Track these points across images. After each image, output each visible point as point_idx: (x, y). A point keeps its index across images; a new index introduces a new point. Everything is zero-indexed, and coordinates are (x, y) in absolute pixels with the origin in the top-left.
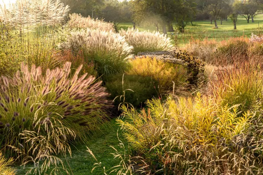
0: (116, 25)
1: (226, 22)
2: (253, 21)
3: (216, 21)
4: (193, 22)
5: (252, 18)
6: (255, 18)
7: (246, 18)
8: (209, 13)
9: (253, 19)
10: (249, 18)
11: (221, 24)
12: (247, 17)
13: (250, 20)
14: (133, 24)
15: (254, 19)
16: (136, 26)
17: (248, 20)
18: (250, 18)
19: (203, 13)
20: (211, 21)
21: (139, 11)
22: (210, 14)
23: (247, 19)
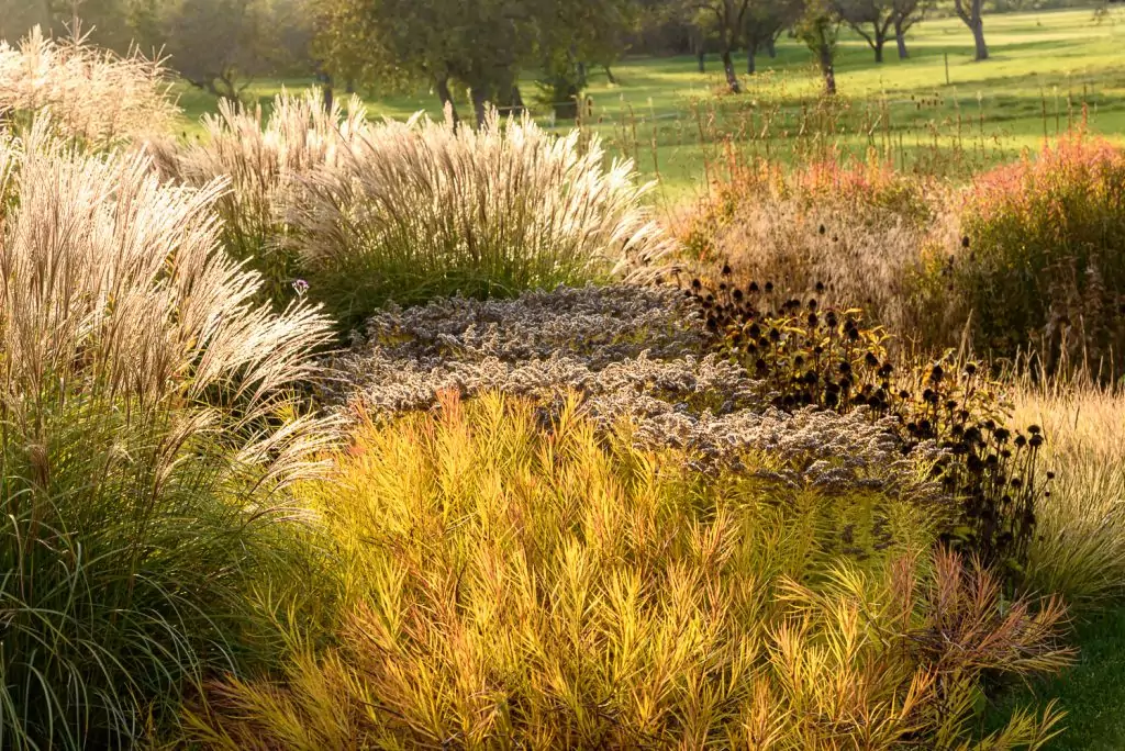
0: (236, 90)
1: (772, 60)
2: (904, 55)
3: (732, 54)
4: (617, 66)
5: (899, 36)
6: (912, 38)
7: (869, 40)
8: (690, 20)
9: (901, 46)
10: (881, 37)
11: (751, 72)
12: (873, 37)
13: (890, 49)
14: (324, 84)
15: (907, 44)
16: (334, 92)
17: (878, 49)
18: (888, 39)
19: (659, 23)
20: (701, 59)
21: (349, 16)
22: (694, 27)
23: (875, 43)
